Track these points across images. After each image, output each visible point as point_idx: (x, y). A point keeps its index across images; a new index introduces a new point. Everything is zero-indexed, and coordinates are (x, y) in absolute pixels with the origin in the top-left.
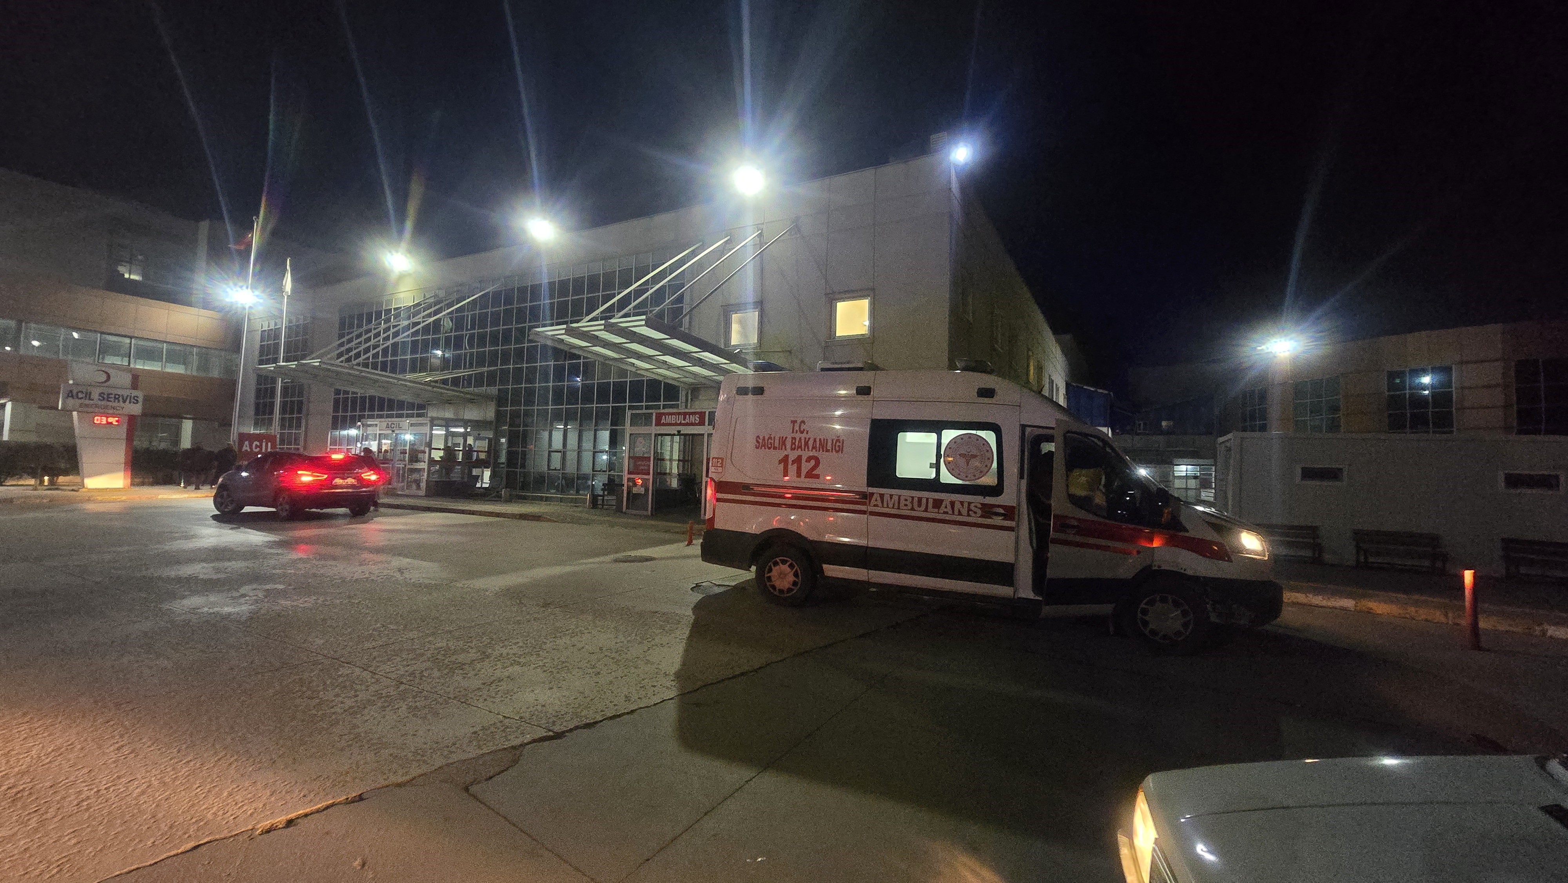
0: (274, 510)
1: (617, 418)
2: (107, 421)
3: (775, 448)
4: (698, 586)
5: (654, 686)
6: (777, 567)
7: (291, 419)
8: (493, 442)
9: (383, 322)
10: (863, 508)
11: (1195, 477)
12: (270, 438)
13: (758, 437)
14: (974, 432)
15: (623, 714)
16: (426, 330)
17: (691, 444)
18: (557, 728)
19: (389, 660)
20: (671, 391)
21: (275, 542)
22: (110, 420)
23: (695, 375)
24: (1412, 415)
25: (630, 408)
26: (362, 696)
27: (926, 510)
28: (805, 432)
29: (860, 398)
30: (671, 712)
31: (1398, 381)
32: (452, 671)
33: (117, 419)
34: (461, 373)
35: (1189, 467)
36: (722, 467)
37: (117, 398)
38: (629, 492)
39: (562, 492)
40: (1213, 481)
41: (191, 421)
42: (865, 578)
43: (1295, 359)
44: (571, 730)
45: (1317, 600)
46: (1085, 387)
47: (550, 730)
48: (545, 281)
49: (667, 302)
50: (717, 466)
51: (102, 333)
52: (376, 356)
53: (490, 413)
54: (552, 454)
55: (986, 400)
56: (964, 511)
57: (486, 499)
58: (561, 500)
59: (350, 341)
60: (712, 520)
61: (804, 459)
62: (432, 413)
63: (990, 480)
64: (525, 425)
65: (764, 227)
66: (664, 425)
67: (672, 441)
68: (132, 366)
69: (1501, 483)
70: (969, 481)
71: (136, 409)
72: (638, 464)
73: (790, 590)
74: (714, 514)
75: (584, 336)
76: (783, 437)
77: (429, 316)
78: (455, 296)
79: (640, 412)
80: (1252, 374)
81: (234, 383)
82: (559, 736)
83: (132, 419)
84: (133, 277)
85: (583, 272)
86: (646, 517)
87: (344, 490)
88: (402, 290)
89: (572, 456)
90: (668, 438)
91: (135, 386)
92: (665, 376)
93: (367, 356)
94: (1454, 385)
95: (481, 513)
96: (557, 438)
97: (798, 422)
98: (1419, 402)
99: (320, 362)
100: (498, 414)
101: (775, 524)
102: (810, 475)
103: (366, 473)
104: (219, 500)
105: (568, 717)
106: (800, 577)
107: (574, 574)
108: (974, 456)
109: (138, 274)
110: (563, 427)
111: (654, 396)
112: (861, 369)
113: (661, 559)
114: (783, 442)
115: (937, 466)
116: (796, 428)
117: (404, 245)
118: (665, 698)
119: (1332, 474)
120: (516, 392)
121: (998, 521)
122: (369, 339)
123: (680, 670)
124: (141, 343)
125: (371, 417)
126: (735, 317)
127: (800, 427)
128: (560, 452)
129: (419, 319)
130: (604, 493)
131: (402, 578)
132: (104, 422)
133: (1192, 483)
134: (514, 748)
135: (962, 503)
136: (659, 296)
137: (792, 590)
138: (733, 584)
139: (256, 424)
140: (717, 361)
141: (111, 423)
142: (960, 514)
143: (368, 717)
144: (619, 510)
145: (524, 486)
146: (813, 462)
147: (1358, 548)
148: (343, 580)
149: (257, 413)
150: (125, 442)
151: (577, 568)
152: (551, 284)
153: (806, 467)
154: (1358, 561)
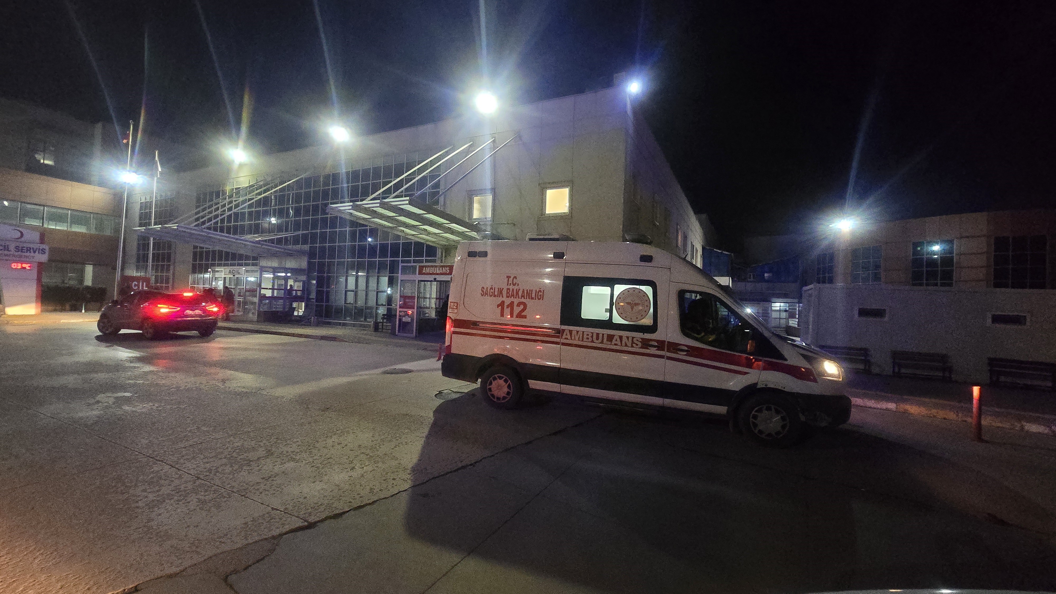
0: (141, 332)
1: (393, 268)
2: (22, 266)
3: (495, 296)
4: (440, 392)
5: (394, 479)
6: (496, 381)
7: (162, 266)
8: (306, 284)
9: (227, 197)
10: (558, 340)
11: (786, 311)
12: (147, 280)
13: (483, 288)
14: (638, 287)
15: (367, 505)
16: (259, 203)
17: (444, 286)
18: (312, 519)
19: (194, 458)
20: (431, 251)
21: (136, 357)
22: (24, 265)
23: (448, 239)
24: (927, 271)
25: (403, 262)
26: (165, 490)
27: (602, 342)
28: (517, 285)
29: (557, 261)
30: (403, 503)
31: (919, 249)
32: (241, 467)
33: (29, 265)
34: (283, 235)
35: (782, 304)
36: (457, 309)
37: (29, 250)
38: (400, 320)
39: (355, 319)
40: (797, 313)
41: (92, 266)
42: (559, 390)
43: (852, 233)
44: (322, 521)
45: (871, 403)
46: (715, 250)
47: (306, 521)
48: (344, 170)
49: (429, 186)
50: (453, 308)
51: (21, 202)
52: (222, 221)
53: (303, 263)
54: (349, 293)
55: (647, 264)
56: (629, 344)
57: (300, 324)
58: (354, 325)
59: (204, 210)
60: (449, 347)
61: (515, 304)
62: (263, 263)
63: (647, 321)
64: (328, 272)
65: (496, 135)
66: (424, 274)
67: (431, 285)
68: (45, 226)
69: (989, 321)
70: (633, 322)
71: (44, 258)
72: (407, 301)
73: (504, 398)
74: (451, 343)
75: (366, 211)
76: (500, 288)
77: (260, 194)
78: (277, 181)
79: (409, 264)
80: (825, 243)
81: (118, 240)
82: (311, 526)
83: (40, 264)
84: (46, 162)
85: (368, 165)
86: (412, 338)
87: (193, 319)
88: (242, 175)
89: (361, 295)
90: (429, 283)
91: (42, 241)
92: (427, 240)
93: (216, 220)
94: (955, 253)
95: (293, 335)
96: (351, 281)
97: (512, 278)
98: (932, 263)
99: (177, 226)
100: (309, 263)
101: (496, 351)
102: (520, 316)
103: (208, 306)
104: (101, 324)
105: (322, 508)
106: (512, 389)
107: (354, 383)
108: (637, 304)
109: (50, 160)
110: (355, 273)
111: (419, 253)
112: (557, 240)
113: (418, 371)
114: (501, 291)
115: (611, 311)
116: (510, 282)
117: (241, 143)
118: (401, 490)
119: (878, 313)
120: (323, 249)
121: (653, 351)
122: (217, 209)
123: (417, 465)
124: (53, 210)
125: (219, 265)
126: (476, 199)
127: (513, 280)
128: (354, 291)
129: (253, 196)
130: (383, 321)
131: (223, 387)
132: (19, 267)
133: (784, 315)
134: (274, 537)
135: (628, 338)
136: (423, 182)
137: (506, 398)
138: (466, 391)
139: (138, 269)
140: (462, 230)
141: (25, 268)
142: (626, 345)
143: (162, 511)
144: (393, 334)
145: (328, 315)
146: (522, 307)
147: (894, 363)
148: (178, 388)
149: (138, 261)
150: (35, 282)
151: (356, 378)
152: (348, 173)
153: (517, 310)
154: (894, 371)
